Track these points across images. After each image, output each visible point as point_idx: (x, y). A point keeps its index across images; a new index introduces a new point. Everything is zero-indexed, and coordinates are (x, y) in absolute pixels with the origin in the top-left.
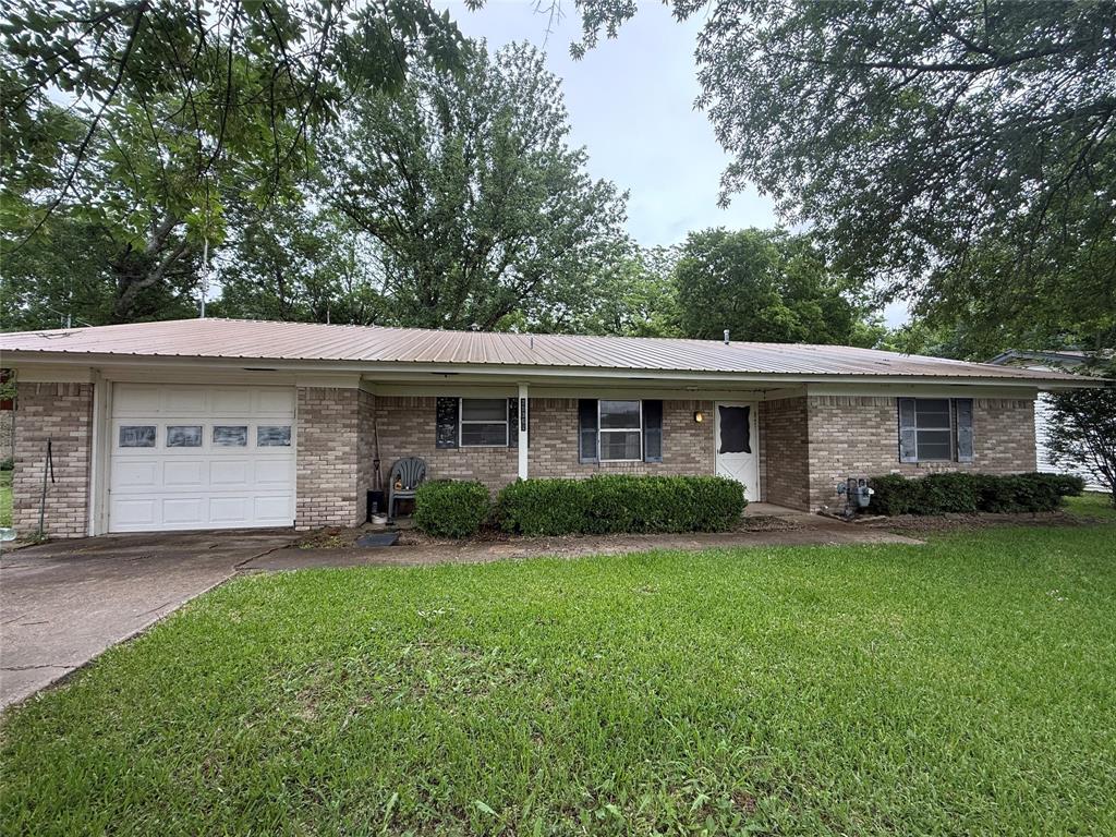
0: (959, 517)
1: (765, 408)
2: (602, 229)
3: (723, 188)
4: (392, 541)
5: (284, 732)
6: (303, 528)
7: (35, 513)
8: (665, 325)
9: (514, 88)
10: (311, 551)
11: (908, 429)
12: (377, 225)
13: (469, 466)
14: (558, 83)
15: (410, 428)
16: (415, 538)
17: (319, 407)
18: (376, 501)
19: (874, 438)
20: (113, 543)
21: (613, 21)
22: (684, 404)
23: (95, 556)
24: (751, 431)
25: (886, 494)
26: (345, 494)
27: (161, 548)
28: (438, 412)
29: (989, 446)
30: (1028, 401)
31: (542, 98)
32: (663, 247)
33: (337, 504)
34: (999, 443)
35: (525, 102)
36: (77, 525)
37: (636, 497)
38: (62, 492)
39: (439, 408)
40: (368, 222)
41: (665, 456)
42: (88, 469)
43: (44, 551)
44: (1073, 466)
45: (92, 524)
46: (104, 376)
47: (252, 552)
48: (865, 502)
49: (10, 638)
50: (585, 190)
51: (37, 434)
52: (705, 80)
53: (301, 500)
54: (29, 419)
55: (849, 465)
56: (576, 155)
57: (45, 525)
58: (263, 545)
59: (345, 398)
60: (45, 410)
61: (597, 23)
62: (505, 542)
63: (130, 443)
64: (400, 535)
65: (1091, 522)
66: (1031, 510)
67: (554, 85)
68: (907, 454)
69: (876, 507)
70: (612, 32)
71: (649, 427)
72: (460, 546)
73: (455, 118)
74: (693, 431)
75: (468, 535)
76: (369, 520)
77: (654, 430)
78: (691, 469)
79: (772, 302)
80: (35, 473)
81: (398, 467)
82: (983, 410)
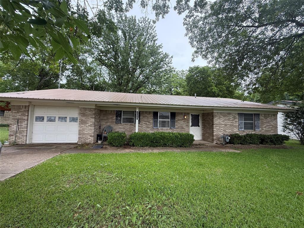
0: (254, 145)
1: (203, 115)
2: (166, 66)
3: (193, 57)
4: (102, 147)
5: (60, 189)
6: (80, 143)
7: (14, 137)
8: (183, 91)
9: (143, 29)
10: (80, 149)
11: (241, 121)
12: (107, 64)
13: (124, 128)
14: (154, 27)
15: (109, 118)
16: (107, 147)
17: (85, 112)
18: (99, 137)
19: (232, 124)
20: (32, 145)
21: (163, 14)
22: (182, 113)
23: (27, 148)
24: (200, 121)
25: (234, 139)
26: (91, 135)
27: (43, 147)
28: (116, 114)
29: (264, 126)
30: (275, 115)
31: (150, 31)
32: (184, 70)
33: (88, 137)
34: (267, 126)
35: (146, 32)
36: (24, 141)
37: (164, 138)
38: (20, 133)
39: (116, 113)
40: (104, 63)
41: (176, 127)
42: (27, 127)
43: (15, 147)
44: (289, 133)
45: (28, 140)
46: (32, 104)
47: (65, 149)
48: (228, 141)
49: (4, 167)
50: (162, 55)
51: (15, 118)
52: (187, 29)
53: (79, 136)
54: (13, 114)
55: (225, 131)
56: (159, 46)
57: (16, 140)
58: (69, 147)
59: (91, 110)
60: (17, 112)
61: (159, 15)
62: (129, 148)
63: (38, 120)
64: (104, 146)
65: (291, 148)
66: (275, 144)
67: (153, 28)
68: (241, 128)
69: (231, 142)
70: (163, 17)
71: (172, 119)
72: (118, 149)
73: (128, 36)
74: (184, 121)
75: (120, 146)
76: (97, 142)
77: (173, 120)
78: (183, 131)
79: (212, 86)
80: (14, 127)
81: (105, 128)
82: (263, 117)
